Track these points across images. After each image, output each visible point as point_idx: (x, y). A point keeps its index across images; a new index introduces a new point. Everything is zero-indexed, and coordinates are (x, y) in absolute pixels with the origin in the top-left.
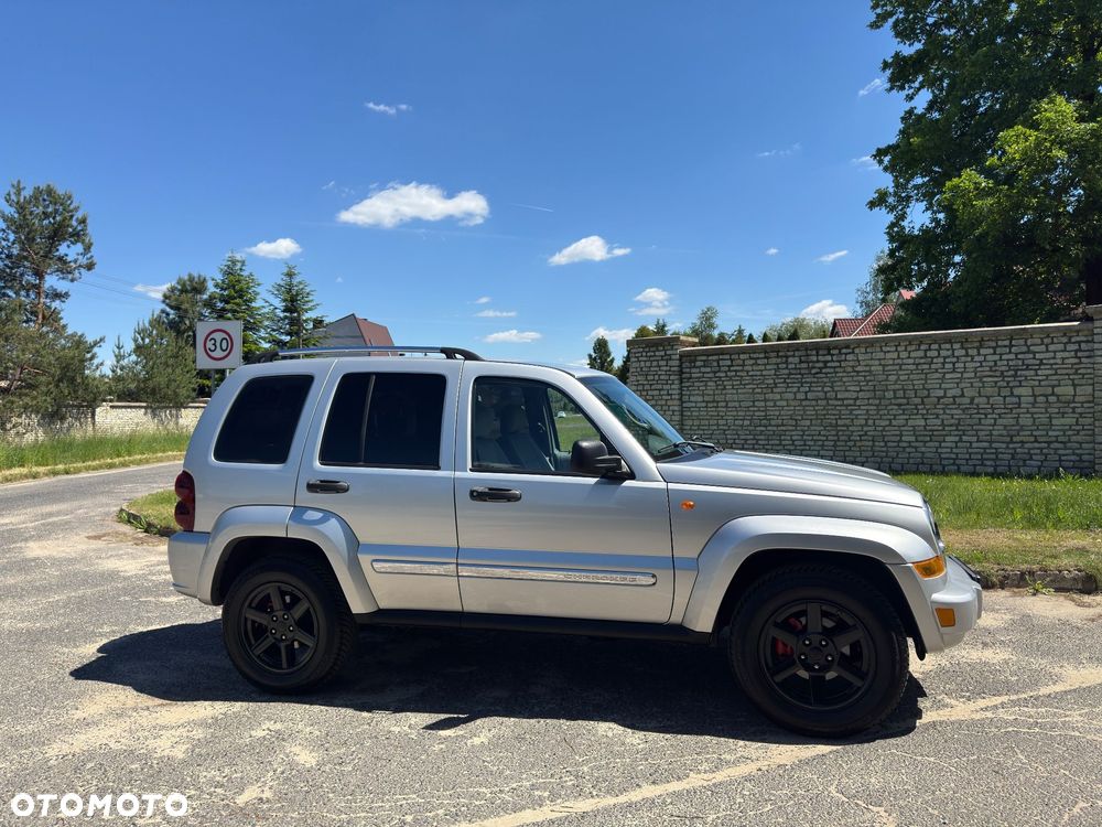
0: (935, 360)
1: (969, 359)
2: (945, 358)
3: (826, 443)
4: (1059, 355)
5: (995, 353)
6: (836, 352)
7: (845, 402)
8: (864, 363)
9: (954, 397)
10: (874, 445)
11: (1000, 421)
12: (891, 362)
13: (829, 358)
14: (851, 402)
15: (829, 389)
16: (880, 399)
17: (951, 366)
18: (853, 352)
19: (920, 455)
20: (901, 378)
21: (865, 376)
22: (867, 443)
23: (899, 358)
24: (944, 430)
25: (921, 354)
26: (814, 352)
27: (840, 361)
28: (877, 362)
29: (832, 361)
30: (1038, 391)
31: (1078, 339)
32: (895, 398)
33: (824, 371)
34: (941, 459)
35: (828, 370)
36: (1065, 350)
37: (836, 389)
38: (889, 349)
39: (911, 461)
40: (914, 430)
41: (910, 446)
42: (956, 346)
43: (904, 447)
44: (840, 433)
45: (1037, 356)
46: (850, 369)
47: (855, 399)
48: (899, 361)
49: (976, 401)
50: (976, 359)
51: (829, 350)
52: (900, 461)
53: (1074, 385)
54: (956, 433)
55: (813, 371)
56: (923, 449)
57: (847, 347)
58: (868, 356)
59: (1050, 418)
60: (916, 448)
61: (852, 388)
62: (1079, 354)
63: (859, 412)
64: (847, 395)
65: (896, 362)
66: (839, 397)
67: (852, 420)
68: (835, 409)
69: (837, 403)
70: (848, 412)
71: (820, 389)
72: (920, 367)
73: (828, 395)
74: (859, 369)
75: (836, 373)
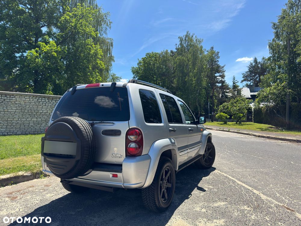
0: (40, 102)
1: (49, 103)
2: (43, 102)
3: (3, 126)
5: (55, 102)
6: (9, 96)
7: (11, 113)
8: (19, 101)
9: (45, 113)
10: (20, 126)
12: (27, 101)
13: (6, 98)
14: (14, 113)
16: (23, 112)
17: (45, 104)
18: (15, 97)
19: (35, 129)
20: (30, 106)
21: (19, 105)
22: (18, 126)
23: (30, 100)
24: (42, 122)
25: (37, 100)
27: (10, 100)
28: (23, 101)
29: (7, 99)
32: (28, 112)
33: (3, 102)
34: (41, 130)
35: (5, 102)
37: (8, 108)
38: (27, 97)
39: (32, 131)
40: (33, 122)
41: (32, 127)
42: (46, 99)
43: (30, 127)
44: (9, 123)
46: (13, 102)
47: (15, 112)
48: (30, 102)
50: (51, 103)
51: (6, 95)
52: (29, 131)
54: (45, 122)
56: (36, 127)
57: (13, 95)
58: (20, 99)
60: (34, 127)
61: (14, 109)
63: (15, 116)
65: (29, 102)
66: (9, 111)
67: (13, 118)
68: (7, 115)
69: (8, 113)
70: (12, 116)
71: (2, 108)
72: (36, 104)
73: (5, 110)
74: (16, 102)
75: (8, 103)
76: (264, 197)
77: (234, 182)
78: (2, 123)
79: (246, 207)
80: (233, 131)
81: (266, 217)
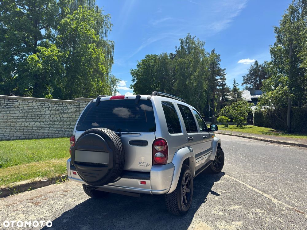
0: (43, 107)
1: (52, 107)
2: (46, 106)
3: (6, 131)
4: (73, 108)
5: (59, 106)
6: (12, 101)
7: (14, 117)
9: (48, 117)
10: (24, 131)
11: (59, 124)
12: (30, 106)
13: (9, 102)
14: (17, 117)
15: (8, 113)
16: (26, 117)
17: (48, 108)
18: (18, 101)
19: (38, 133)
20: (33, 111)
21: (21, 109)
22: (21, 130)
23: (33, 105)
24: (45, 126)
25: (40, 104)
26: (3, 100)
27: (13, 104)
28: (26, 105)
29: (10, 103)
30: (68, 116)
31: (77, 105)
32: (31, 116)
33: (6, 106)
34: (44, 134)
35: (8, 106)
36: (74, 107)
37: (11, 113)
38: (30, 102)
39: (35, 135)
40: (37, 126)
41: (35, 131)
42: (49, 103)
43: (34, 131)
44: (12, 127)
45: (68, 108)
46: (16, 107)
47: (19, 116)
48: (33, 106)
49: (54, 118)
50: (54, 107)
51: (9, 100)
52: (32, 135)
53: (75, 115)
54: (48, 127)
55: (2, 106)
56: (39, 132)
57: (16, 100)
58: (23, 103)
59: (70, 123)
60: (37, 131)
61: (17, 113)
62: (77, 108)
63: (19, 121)
64: (15, 115)
65: (32, 106)
66: (12, 115)
67: (17, 123)
68: (10, 120)
69: (11, 117)
70: (15, 121)
71: (5, 112)
72: (39, 108)
73: (8, 115)
74: (20, 107)
75: (11, 107)
76: (274, 201)
77: (244, 186)
78: (5, 128)
79: (259, 210)
80: (235, 134)
81: (279, 219)
